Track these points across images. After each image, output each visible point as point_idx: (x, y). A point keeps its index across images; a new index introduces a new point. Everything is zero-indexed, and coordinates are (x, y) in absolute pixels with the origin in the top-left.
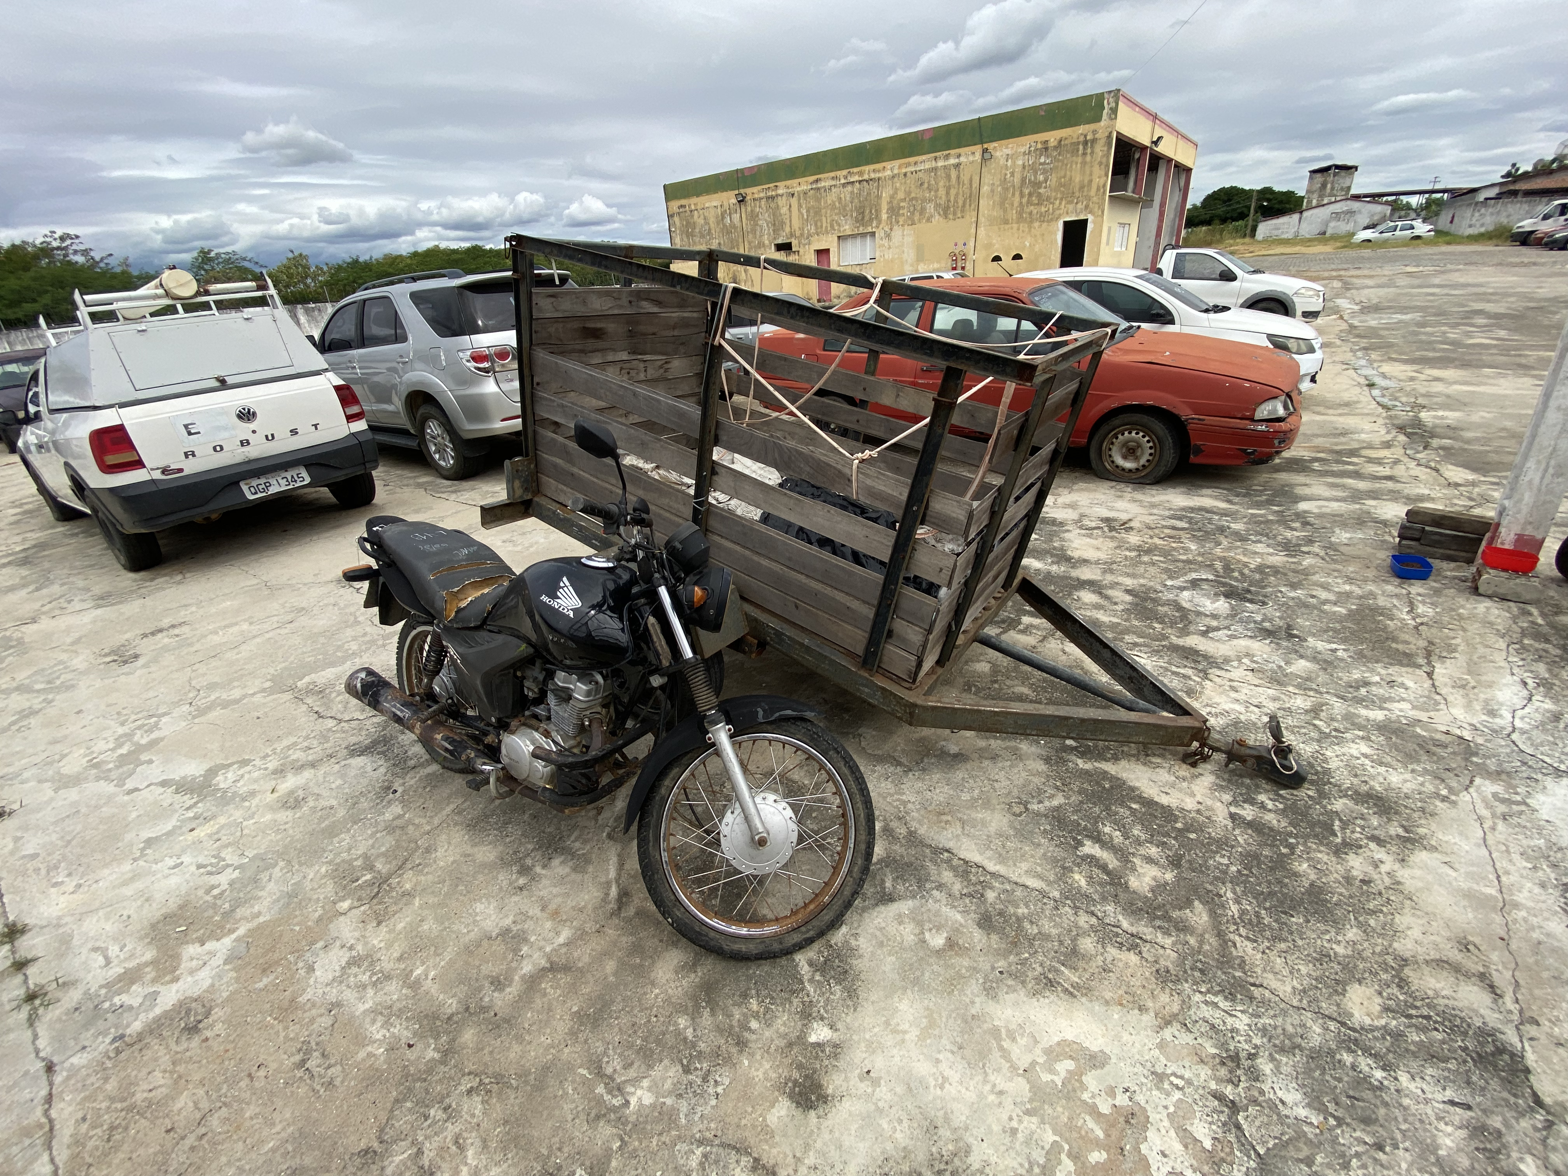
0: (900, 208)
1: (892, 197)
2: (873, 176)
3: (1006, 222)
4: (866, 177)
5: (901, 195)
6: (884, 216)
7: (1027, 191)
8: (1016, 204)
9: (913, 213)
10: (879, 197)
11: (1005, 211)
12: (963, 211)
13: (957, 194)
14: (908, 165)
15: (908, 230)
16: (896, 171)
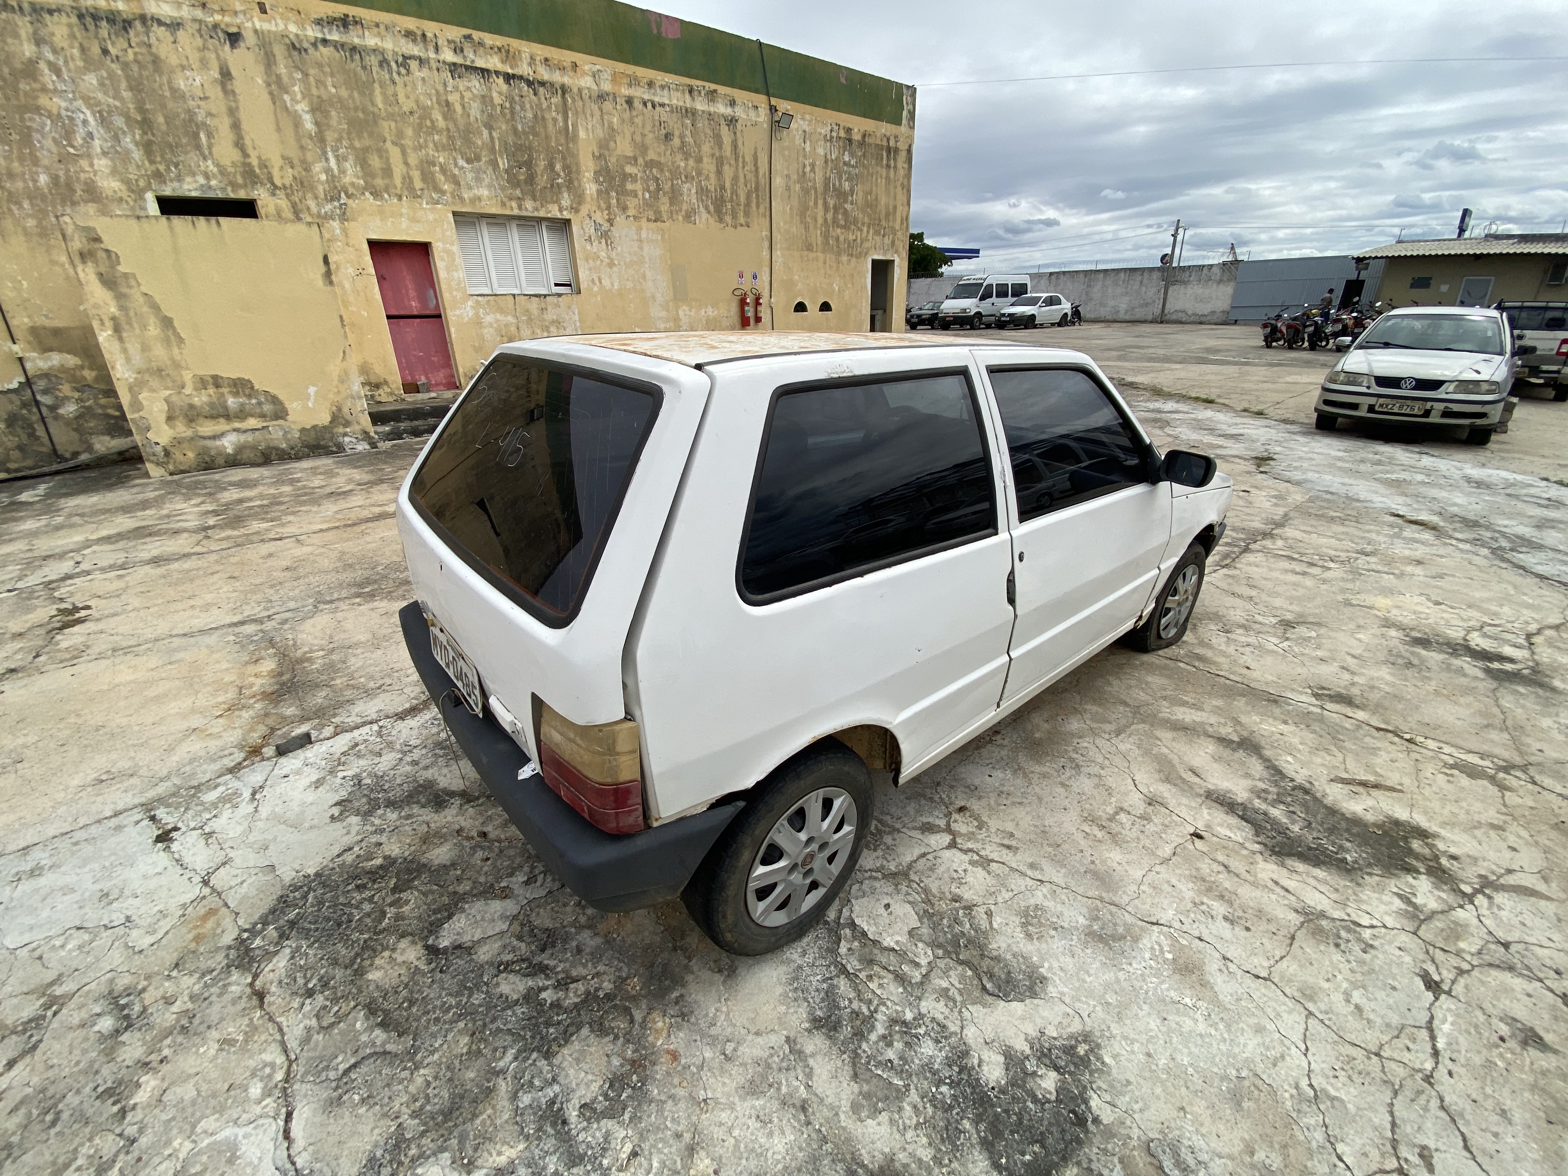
0: (625, 177)
1: (604, 145)
2: (544, 74)
3: (809, 248)
4: (524, 69)
5: (623, 147)
6: (591, 188)
7: (831, 202)
8: (820, 221)
9: (655, 196)
10: (570, 136)
11: (807, 228)
12: (747, 214)
13: (735, 179)
14: (634, 82)
15: (648, 230)
16: (607, 87)
